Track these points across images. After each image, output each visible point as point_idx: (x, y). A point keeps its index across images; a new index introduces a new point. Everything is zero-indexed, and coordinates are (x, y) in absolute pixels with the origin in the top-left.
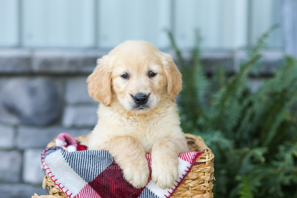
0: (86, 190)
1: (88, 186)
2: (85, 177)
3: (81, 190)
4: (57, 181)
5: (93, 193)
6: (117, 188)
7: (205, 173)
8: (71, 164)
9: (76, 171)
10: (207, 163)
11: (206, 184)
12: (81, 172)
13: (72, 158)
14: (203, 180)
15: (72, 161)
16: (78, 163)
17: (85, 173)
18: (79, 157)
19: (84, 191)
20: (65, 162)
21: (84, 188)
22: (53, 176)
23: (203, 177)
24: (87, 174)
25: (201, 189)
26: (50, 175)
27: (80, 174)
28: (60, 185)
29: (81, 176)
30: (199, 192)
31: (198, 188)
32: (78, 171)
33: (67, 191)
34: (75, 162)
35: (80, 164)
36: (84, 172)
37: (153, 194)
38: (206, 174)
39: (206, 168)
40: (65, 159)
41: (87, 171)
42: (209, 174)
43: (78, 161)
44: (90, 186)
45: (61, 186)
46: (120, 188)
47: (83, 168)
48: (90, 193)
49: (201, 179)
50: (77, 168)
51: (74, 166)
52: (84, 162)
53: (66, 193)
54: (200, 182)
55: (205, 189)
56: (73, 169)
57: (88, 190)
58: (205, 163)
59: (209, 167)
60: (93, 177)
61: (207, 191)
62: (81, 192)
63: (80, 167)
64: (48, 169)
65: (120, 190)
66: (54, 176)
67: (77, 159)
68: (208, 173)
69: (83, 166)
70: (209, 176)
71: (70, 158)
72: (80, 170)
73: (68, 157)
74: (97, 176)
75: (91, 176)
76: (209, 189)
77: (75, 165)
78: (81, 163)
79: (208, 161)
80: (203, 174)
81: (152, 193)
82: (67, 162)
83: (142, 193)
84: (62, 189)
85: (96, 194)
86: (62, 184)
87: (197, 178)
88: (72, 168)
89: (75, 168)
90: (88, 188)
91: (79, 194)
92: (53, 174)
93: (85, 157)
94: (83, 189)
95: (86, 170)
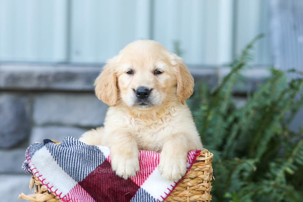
0: (76, 189)
1: (78, 186)
2: (75, 176)
3: (71, 190)
4: (45, 181)
5: (83, 193)
6: (109, 187)
7: (203, 172)
8: (59, 162)
9: (65, 170)
10: (206, 162)
11: (205, 184)
12: (70, 171)
13: (59, 156)
14: (202, 179)
15: (60, 160)
16: (66, 162)
17: (74, 173)
18: (67, 155)
19: (74, 191)
20: (53, 160)
21: (74, 187)
22: (40, 176)
23: (202, 176)
24: (76, 173)
25: (199, 189)
26: (37, 175)
27: (69, 173)
28: (48, 185)
29: (70, 175)
30: (198, 192)
31: (196, 187)
32: (67, 170)
33: (56, 191)
34: (63, 160)
35: (68, 163)
36: (72, 171)
37: (148, 195)
38: (205, 173)
39: (205, 166)
40: (53, 157)
41: (76, 171)
42: (209, 174)
43: (66, 160)
44: (80, 186)
45: (50, 186)
46: (112, 187)
47: (72, 167)
48: (80, 193)
49: (200, 179)
50: (66, 167)
51: (62, 165)
52: (72, 160)
53: (55, 192)
54: (199, 182)
55: (204, 189)
56: (61, 168)
57: (78, 190)
58: (204, 161)
59: (208, 166)
60: (83, 177)
61: (205, 192)
62: (71, 192)
63: (68, 165)
64: (35, 169)
65: (112, 189)
66: (42, 176)
67: (65, 157)
68: (207, 172)
69: (72, 165)
70: (208, 176)
71: (58, 156)
72: (69, 169)
73: (55, 155)
74: (87, 175)
75: (81, 176)
76: (208, 190)
77: (64, 164)
78: (70, 162)
79: (207, 160)
80: (202, 173)
81: (147, 193)
82: (55, 160)
83: (136, 193)
84: (50, 189)
85: (87, 194)
86: (50, 183)
87: (196, 178)
88: (60, 166)
89: (64, 167)
90: (78, 188)
91: (69, 194)
92: (40, 173)
93: (74, 155)
94: (73, 189)
95: (75, 169)
